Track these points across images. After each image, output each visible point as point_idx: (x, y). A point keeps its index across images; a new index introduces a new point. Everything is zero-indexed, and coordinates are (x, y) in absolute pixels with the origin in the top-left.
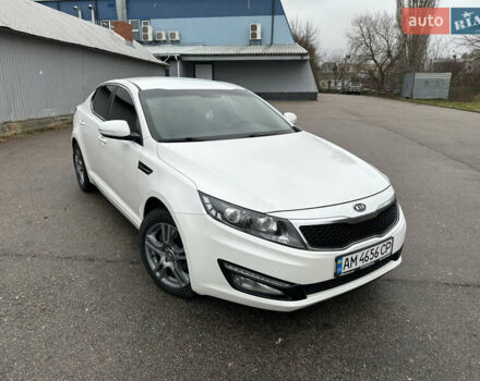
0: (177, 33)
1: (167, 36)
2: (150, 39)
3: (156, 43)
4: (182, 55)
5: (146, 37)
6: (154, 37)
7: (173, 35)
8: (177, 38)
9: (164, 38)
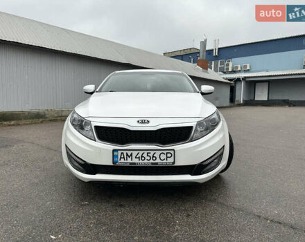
0: (248, 65)
1: (241, 68)
2: (230, 70)
3: (234, 72)
4: (245, 77)
5: (228, 69)
6: (233, 69)
7: (246, 66)
8: (248, 68)
9: (239, 69)
